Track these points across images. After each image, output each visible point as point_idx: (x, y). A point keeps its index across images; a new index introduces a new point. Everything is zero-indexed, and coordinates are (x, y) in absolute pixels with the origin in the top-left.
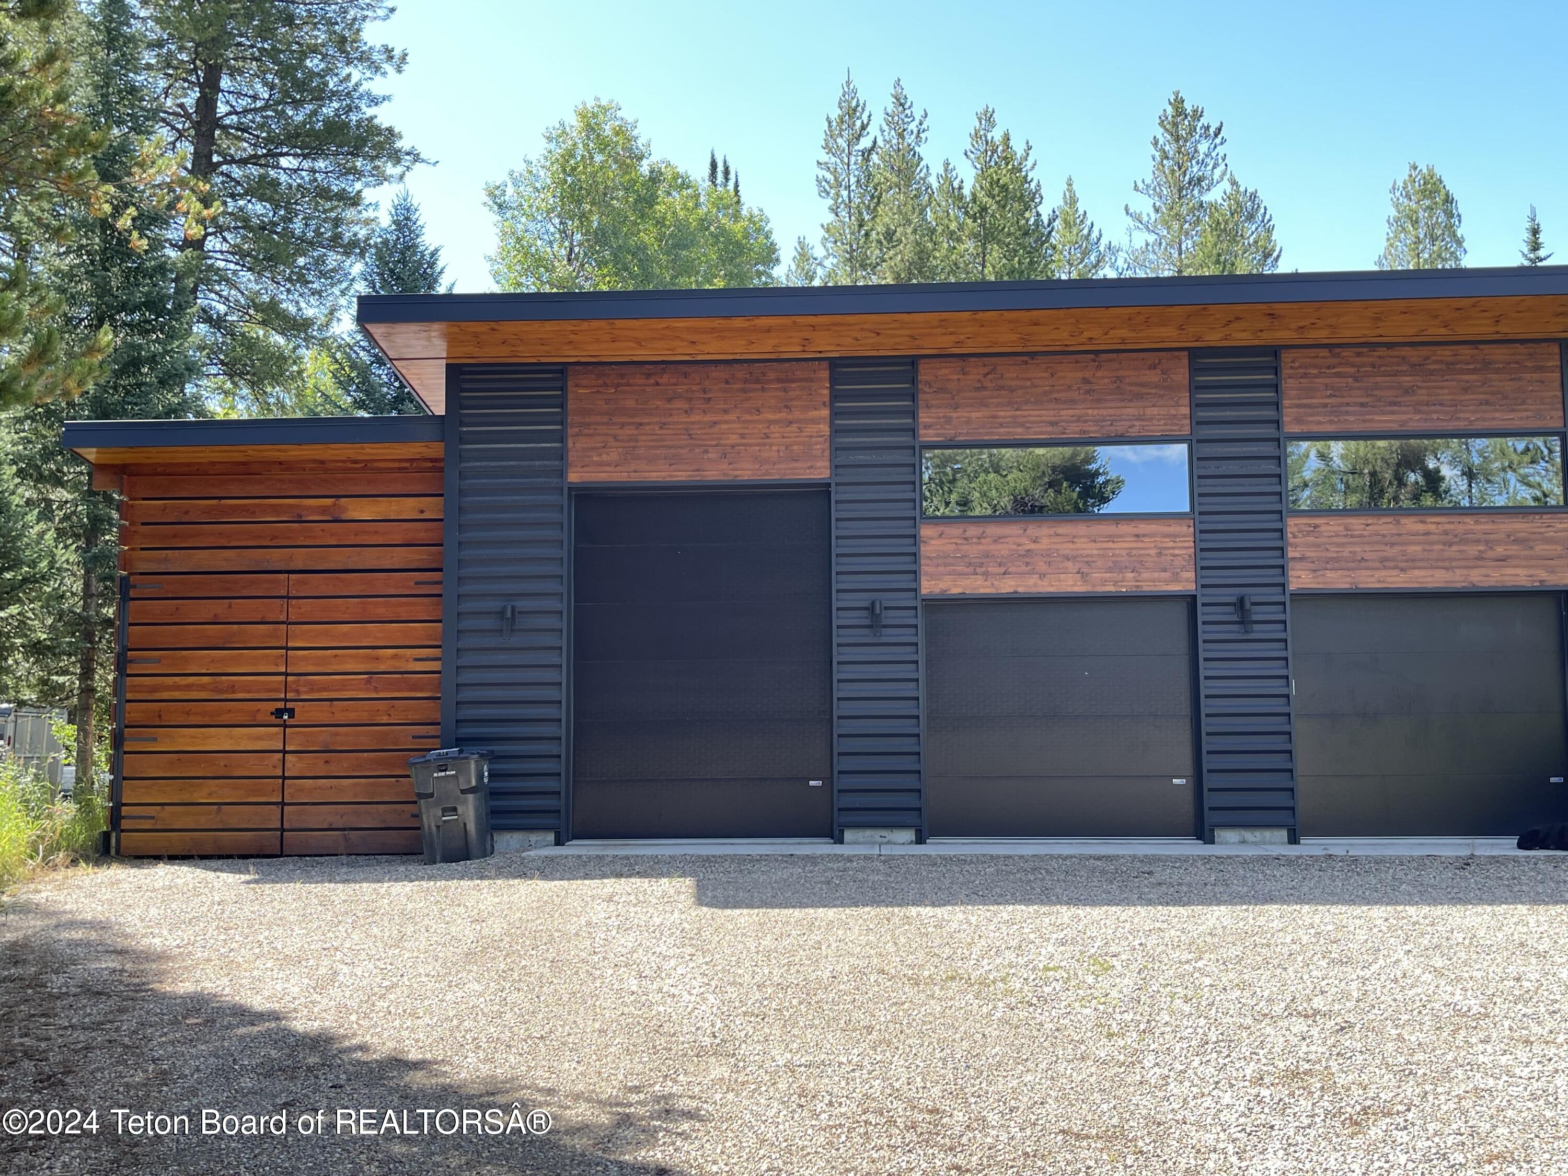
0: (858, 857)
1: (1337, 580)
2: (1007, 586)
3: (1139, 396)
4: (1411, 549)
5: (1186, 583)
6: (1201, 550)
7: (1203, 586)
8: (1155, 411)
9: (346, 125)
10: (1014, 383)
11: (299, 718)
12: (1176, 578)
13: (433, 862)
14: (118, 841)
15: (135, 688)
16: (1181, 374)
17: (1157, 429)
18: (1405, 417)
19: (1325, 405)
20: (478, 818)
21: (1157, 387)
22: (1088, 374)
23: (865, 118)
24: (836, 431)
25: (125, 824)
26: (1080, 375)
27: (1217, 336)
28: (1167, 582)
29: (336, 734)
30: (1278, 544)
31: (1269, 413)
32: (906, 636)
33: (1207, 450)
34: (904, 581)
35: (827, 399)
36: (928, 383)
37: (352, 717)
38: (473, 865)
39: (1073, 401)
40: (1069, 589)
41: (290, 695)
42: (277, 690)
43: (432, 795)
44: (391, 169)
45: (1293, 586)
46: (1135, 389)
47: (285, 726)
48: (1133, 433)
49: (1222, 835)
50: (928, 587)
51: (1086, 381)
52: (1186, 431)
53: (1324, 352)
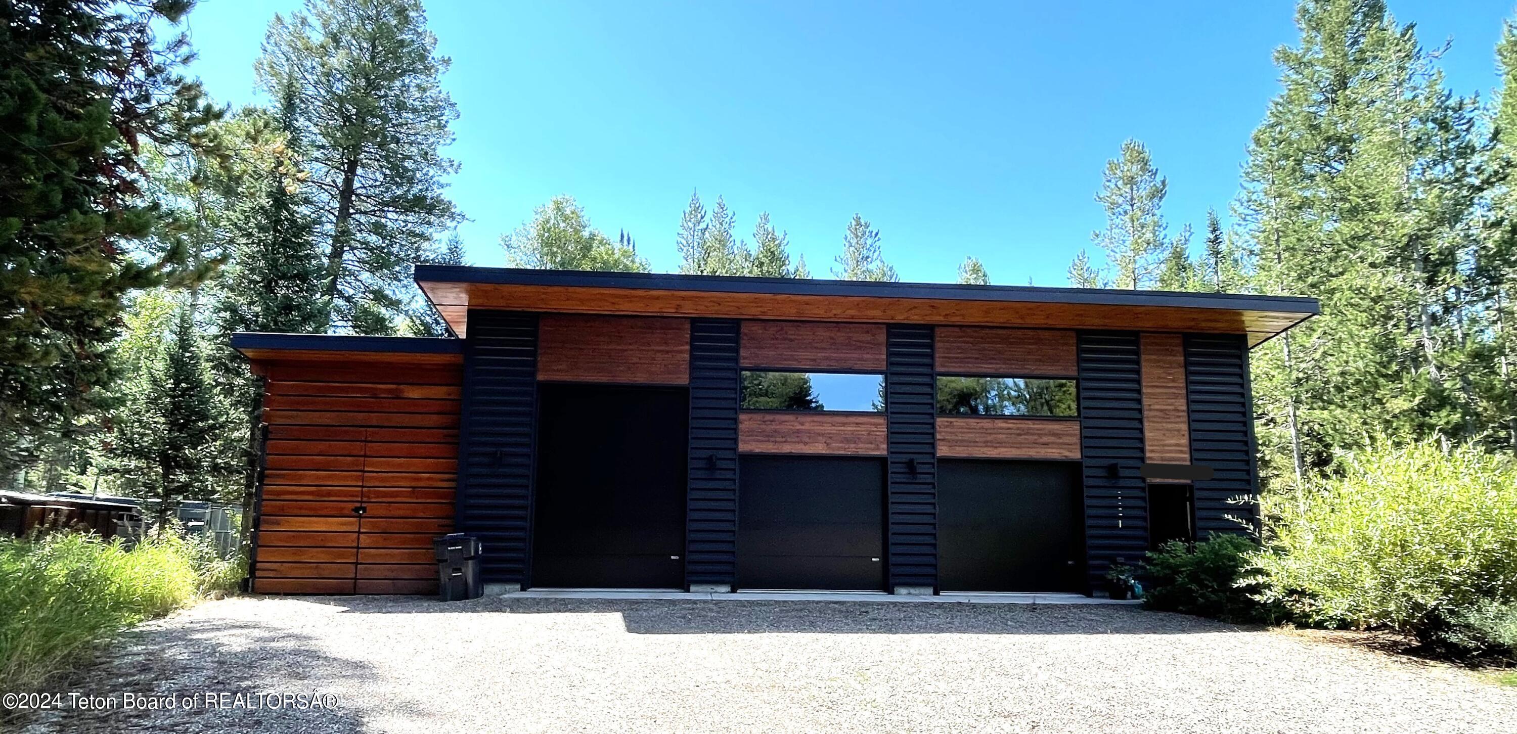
0: (700, 601)
1: (961, 452)
2: (787, 449)
3: (860, 348)
4: (1001, 436)
5: (882, 450)
6: (891, 433)
7: (892, 453)
8: (868, 356)
9: (425, 198)
10: (792, 337)
11: (369, 512)
12: (878, 449)
13: (444, 600)
14: (253, 584)
15: (268, 493)
16: (882, 337)
17: (870, 366)
18: (998, 366)
19: (957, 358)
20: (474, 576)
21: (868, 343)
22: (833, 335)
23: (703, 213)
24: (693, 357)
25: (258, 574)
26: (828, 334)
27: (902, 318)
28: (873, 450)
29: (392, 522)
30: (931, 431)
31: (926, 361)
32: (729, 475)
33: (895, 379)
34: (728, 444)
35: (689, 340)
36: (746, 334)
37: (401, 513)
38: (469, 603)
39: (825, 349)
40: (820, 452)
41: (365, 499)
42: (357, 496)
43: (446, 561)
44: (449, 223)
45: (939, 454)
46: (858, 344)
47: (360, 516)
48: (856, 367)
49: (899, 590)
50: (743, 447)
51: (832, 338)
52: (884, 368)
53: (957, 329)
